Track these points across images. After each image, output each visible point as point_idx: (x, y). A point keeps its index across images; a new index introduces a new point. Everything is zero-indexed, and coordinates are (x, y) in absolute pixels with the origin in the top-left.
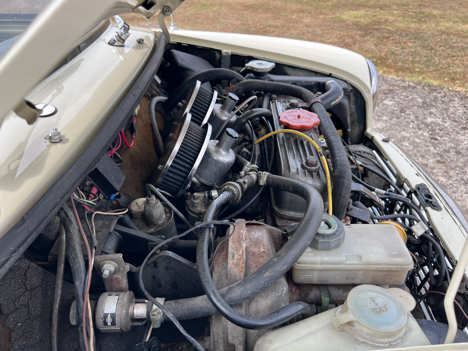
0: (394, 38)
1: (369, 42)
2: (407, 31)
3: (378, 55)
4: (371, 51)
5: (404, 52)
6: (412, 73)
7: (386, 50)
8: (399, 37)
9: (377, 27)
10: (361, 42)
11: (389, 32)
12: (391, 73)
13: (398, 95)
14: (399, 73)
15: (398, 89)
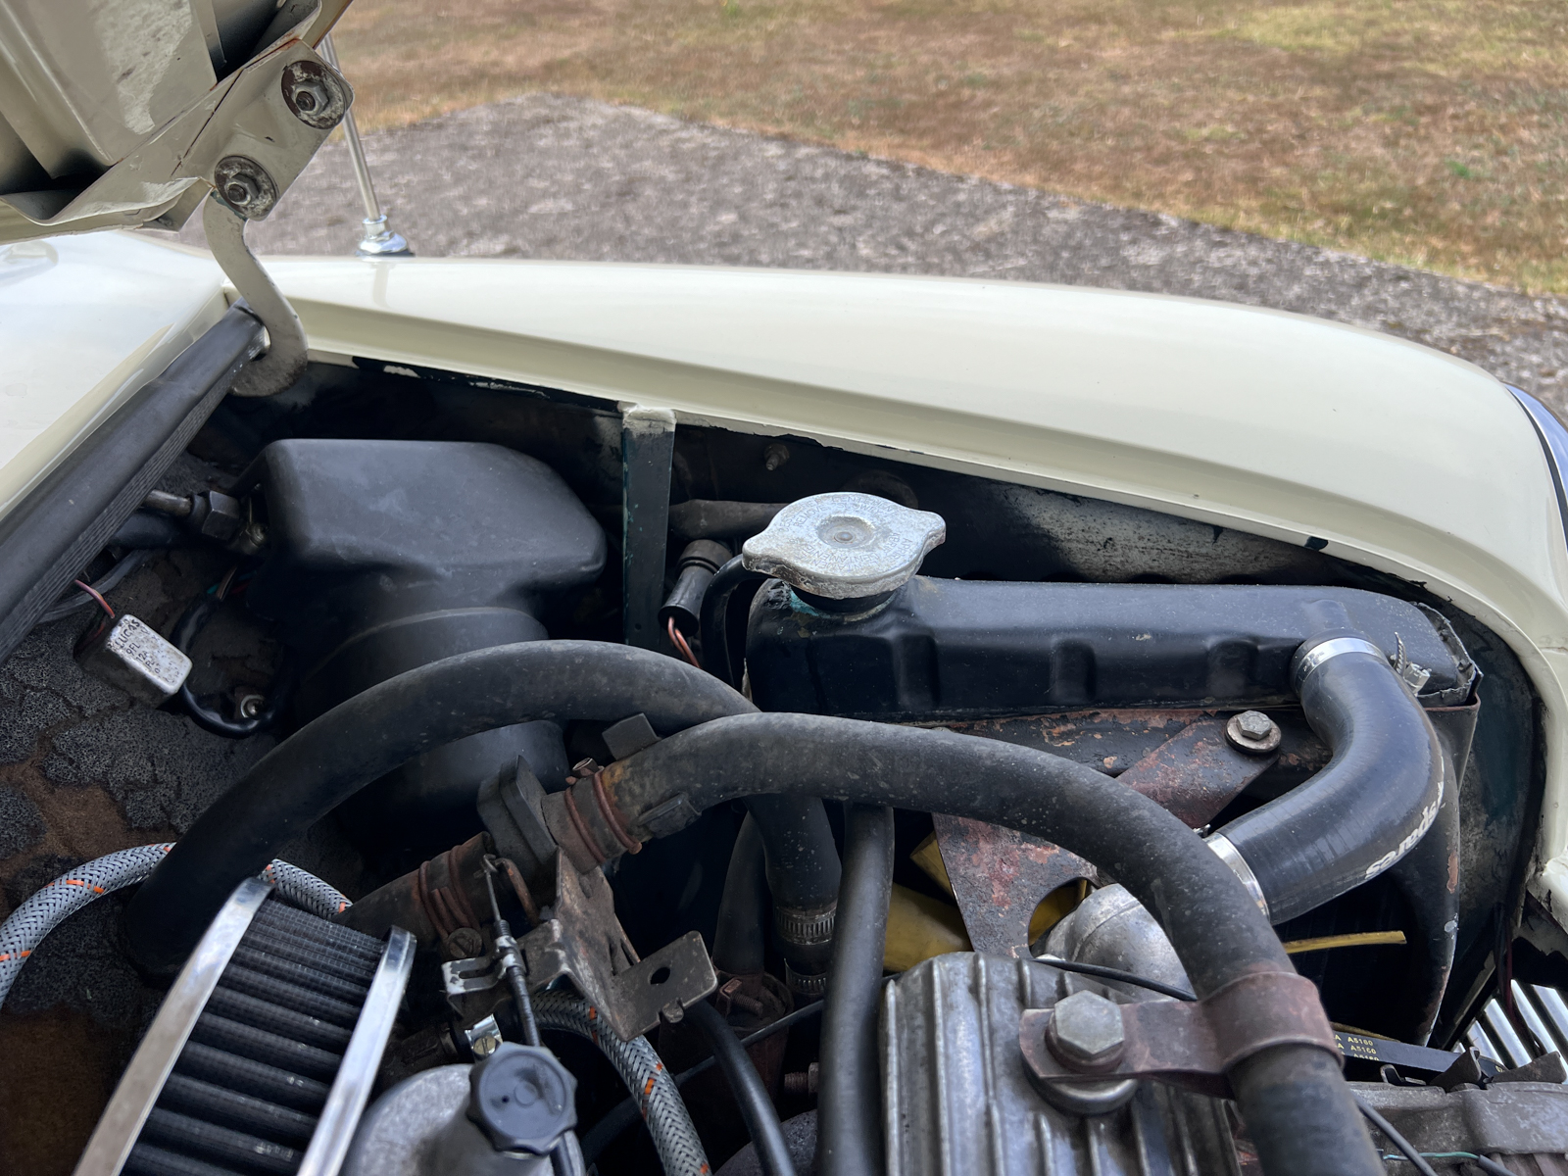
0: (1460, 111)
1: (1359, 131)
2: (1506, 80)
3: (1401, 184)
4: (1371, 165)
5: (1505, 167)
6: (1549, 257)
7: (1431, 160)
8: (1479, 106)
9: (1385, 67)
10: (1332, 133)
11: (1440, 86)
12: (1464, 257)
13: (1506, 364)
14: (1495, 260)
15: (1507, 338)
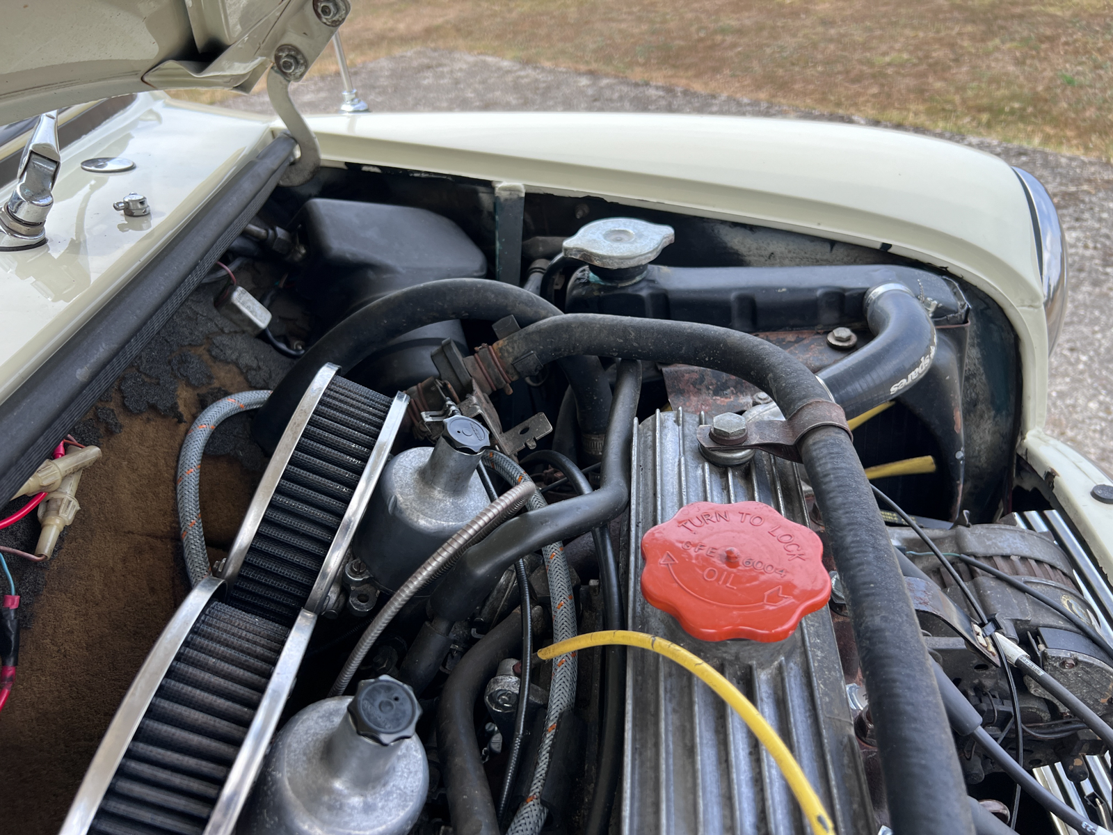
0: (1070, 39)
1: (997, 55)
2: (1105, 16)
3: (1026, 91)
4: (1005, 78)
5: (1100, 77)
7: (1049, 73)
8: (1084, 35)
9: (1018, 10)
10: (978, 56)
11: (1056, 22)
12: (1068, 140)
13: (1091, 209)
14: (1090, 140)
15: (1093, 192)
